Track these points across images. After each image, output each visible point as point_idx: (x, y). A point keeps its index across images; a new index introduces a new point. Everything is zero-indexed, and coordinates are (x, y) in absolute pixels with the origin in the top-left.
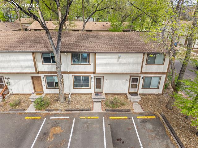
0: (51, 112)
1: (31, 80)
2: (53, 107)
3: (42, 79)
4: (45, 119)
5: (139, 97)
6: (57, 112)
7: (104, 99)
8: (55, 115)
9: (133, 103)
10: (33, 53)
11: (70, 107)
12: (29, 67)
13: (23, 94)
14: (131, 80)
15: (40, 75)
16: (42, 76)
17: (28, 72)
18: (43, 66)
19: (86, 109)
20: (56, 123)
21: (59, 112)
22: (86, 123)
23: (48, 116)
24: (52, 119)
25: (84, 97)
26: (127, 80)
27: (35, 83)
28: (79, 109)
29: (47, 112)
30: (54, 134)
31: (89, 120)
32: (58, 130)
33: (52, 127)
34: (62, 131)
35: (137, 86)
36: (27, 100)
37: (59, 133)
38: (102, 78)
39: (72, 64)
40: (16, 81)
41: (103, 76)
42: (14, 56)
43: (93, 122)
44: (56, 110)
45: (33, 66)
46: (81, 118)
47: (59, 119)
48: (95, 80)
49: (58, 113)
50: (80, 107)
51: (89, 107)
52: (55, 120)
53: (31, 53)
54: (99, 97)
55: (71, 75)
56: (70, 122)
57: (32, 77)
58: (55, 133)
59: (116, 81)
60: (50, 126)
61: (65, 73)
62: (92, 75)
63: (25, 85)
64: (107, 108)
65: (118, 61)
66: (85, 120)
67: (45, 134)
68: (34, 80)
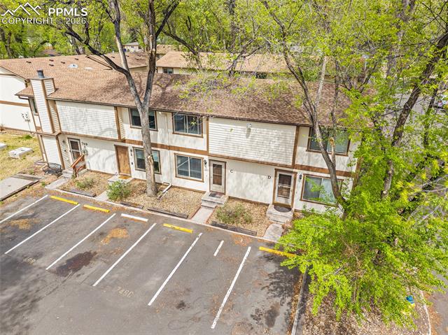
0: (126, 207)
1: (114, 152)
2: (133, 200)
3: (130, 153)
4: (115, 214)
5: (290, 214)
6: (135, 209)
7: (222, 206)
8: (131, 212)
9: (272, 223)
10: (116, 107)
11: (158, 206)
12: (109, 129)
13: (103, 173)
14: (278, 178)
15: (126, 145)
16: (130, 146)
17: (108, 137)
18: (132, 132)
19: (181, 214)
20: (125, 224)
21: (138, 209)
22: (168, 234)
23: (119, 211)
24: (123, 217)
25: (191, 195)
26: (269, 177)
27: (120, 157)
28: (169, 211)
29: (122, 206)
30: (112, 238)
31: (175, 231)
32: (121, 233)
33: (117, 227)
34: (125, 236)
35: (291, 193)
36: (104, 183)
37: (120, 238)
38: (223, 164)
39: (173, 133)
40: (96, 149)
41: (225, 163)
42: (92, 110)
43: (179, 236)
44: (135, 205)
45: (116, 128)
46: (165, 225)
47: (132, 219)
48: (212, 167)
49: (136, 211)
50: (173, 208)
51: (187, 213)
52: (126, 220)
53: (113, 108)
54: (214, 199)
55: (172, 152)
56: (144, 227)
57: (117, 147)
58: (115, 236)
59: (249, 175)
60: (114, 225)
61: (162, 146)
62: (206, 158)
63: (107, 159)
64: (217, 221)
65: (247, 136)
66: (170, 230)
67: (102, 234)
68: (119, 153)
